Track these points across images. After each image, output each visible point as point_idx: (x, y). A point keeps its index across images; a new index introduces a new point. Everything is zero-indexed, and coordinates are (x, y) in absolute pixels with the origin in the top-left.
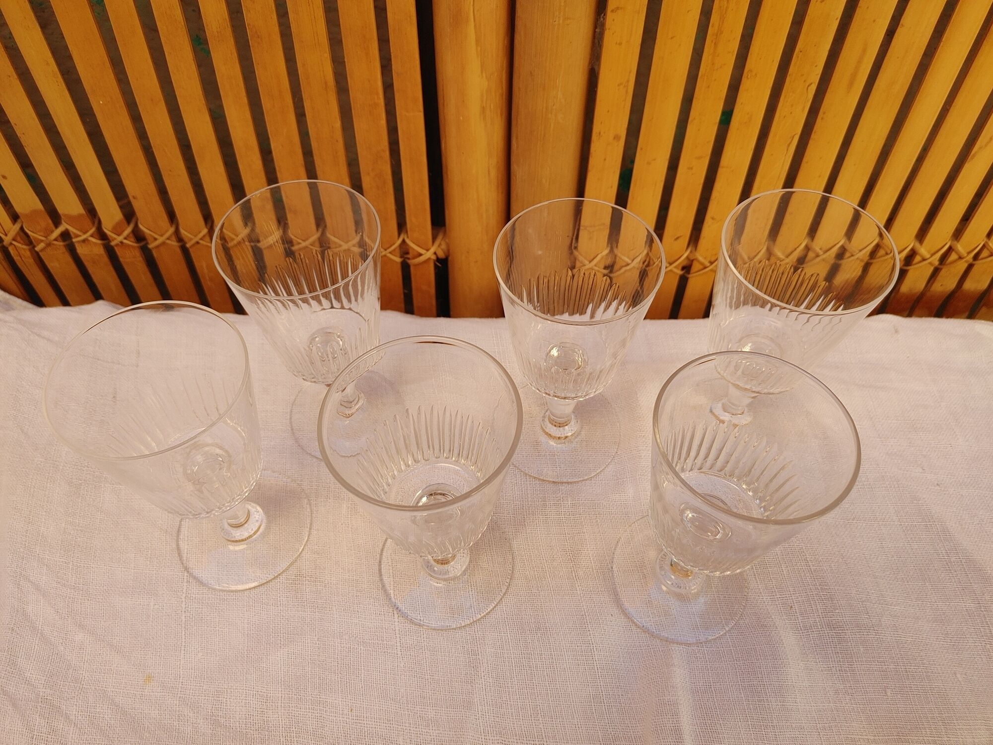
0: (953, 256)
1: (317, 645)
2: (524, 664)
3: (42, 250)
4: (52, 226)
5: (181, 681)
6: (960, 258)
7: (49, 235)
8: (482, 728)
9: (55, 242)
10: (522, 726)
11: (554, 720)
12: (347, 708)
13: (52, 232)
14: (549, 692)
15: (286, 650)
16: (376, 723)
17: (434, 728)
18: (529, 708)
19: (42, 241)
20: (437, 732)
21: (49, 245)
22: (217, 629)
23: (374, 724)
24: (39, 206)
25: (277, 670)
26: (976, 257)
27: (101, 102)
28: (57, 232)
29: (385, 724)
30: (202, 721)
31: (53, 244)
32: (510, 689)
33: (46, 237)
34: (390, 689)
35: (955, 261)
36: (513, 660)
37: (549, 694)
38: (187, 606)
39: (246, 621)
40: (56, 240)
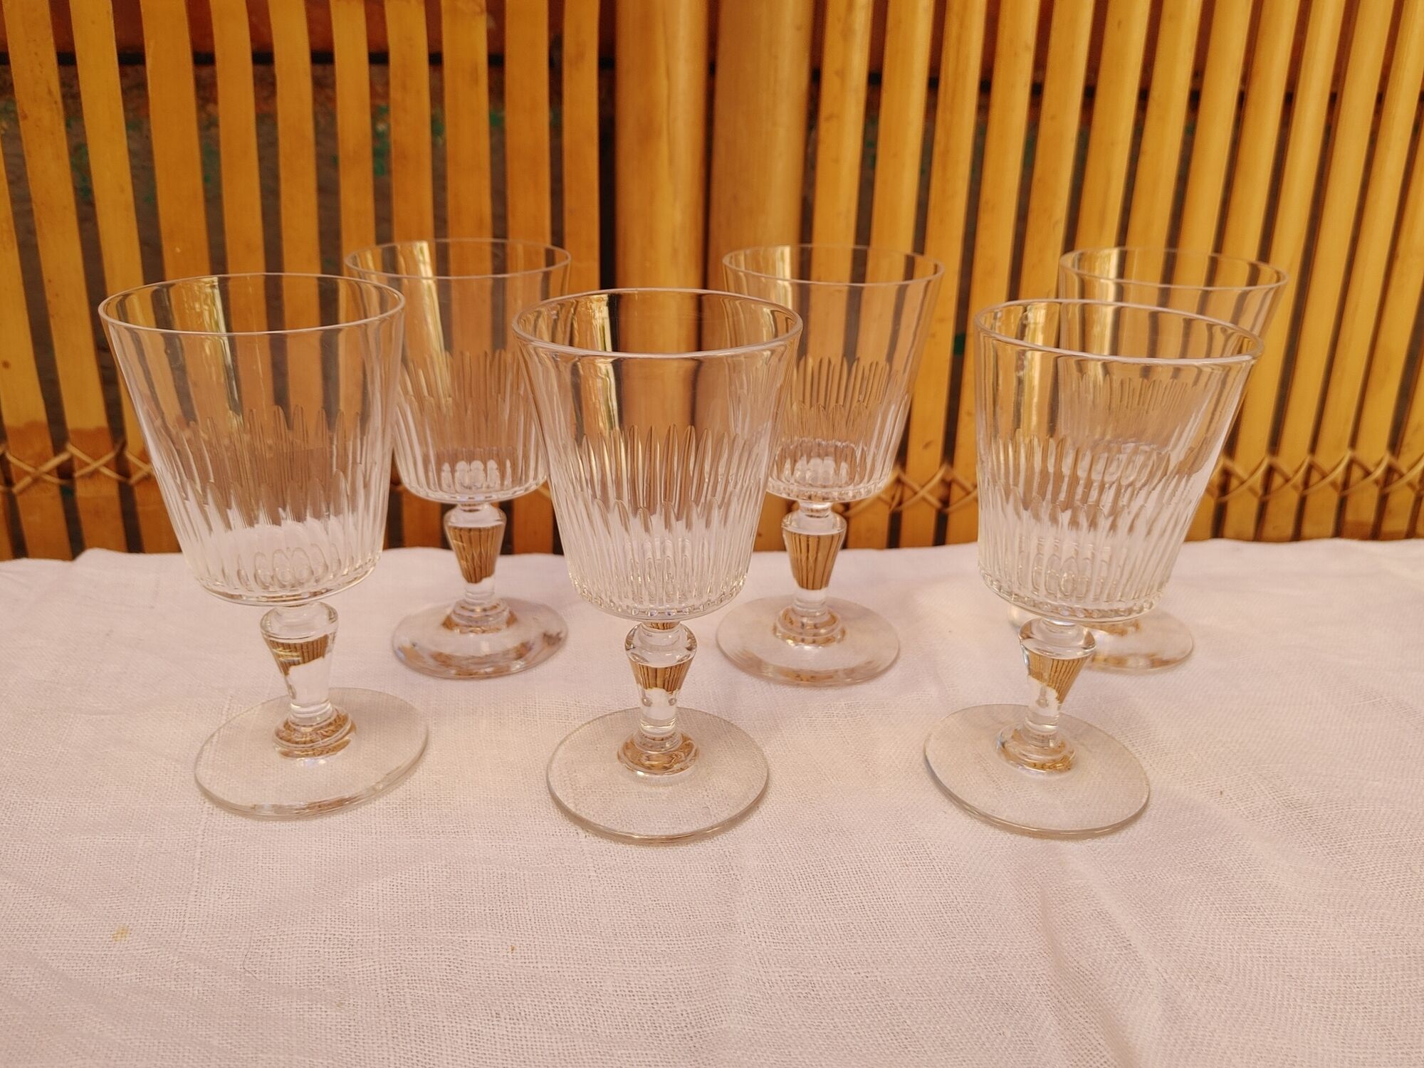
0: (1278, 480)
1: (445, 874)
2: (814, 873)
3: (23, 491)
4: (50, 449)
5: (185, 932)
6: (1287, 480)
7: (41, 465)
8: (757, 957)
9: (48, 478)
10: (829, 952)
11: (882, 940)
12: (506, 947)
13: (47, 460)
14: (865, 904)
15: (388, 880)
16: (560, 965)
17: (669, 964)
18: (834, 928)
19: (27, 473)
20: (675, 968)
21: (36, 480)
22: (260, 864)
23: (556, 966)
24: (41, 415)
25: (371, 907)
26: (1306, 484)
27: (178, 250)
28: (55, 461)
29: (577, 966)
30: (223, 977)
31: (45, 481)
32: (797, 907)
33: (35, 467)
34: (582, 921)
35: (1282, 486)
36: (793, 872)
37: (866, 907)
38: (206, 840)
39: (314, 853)
40: (49, 473)
